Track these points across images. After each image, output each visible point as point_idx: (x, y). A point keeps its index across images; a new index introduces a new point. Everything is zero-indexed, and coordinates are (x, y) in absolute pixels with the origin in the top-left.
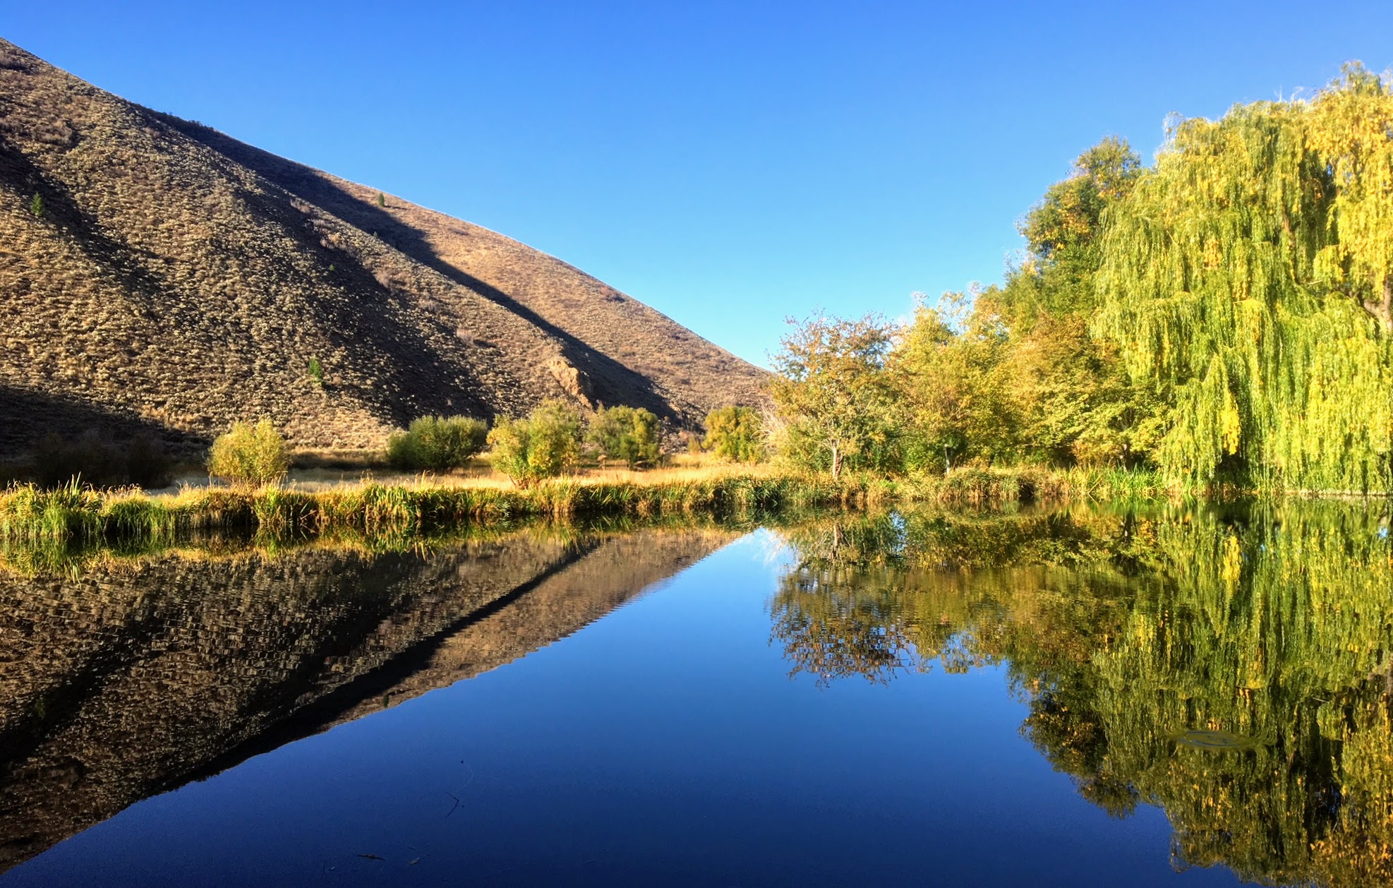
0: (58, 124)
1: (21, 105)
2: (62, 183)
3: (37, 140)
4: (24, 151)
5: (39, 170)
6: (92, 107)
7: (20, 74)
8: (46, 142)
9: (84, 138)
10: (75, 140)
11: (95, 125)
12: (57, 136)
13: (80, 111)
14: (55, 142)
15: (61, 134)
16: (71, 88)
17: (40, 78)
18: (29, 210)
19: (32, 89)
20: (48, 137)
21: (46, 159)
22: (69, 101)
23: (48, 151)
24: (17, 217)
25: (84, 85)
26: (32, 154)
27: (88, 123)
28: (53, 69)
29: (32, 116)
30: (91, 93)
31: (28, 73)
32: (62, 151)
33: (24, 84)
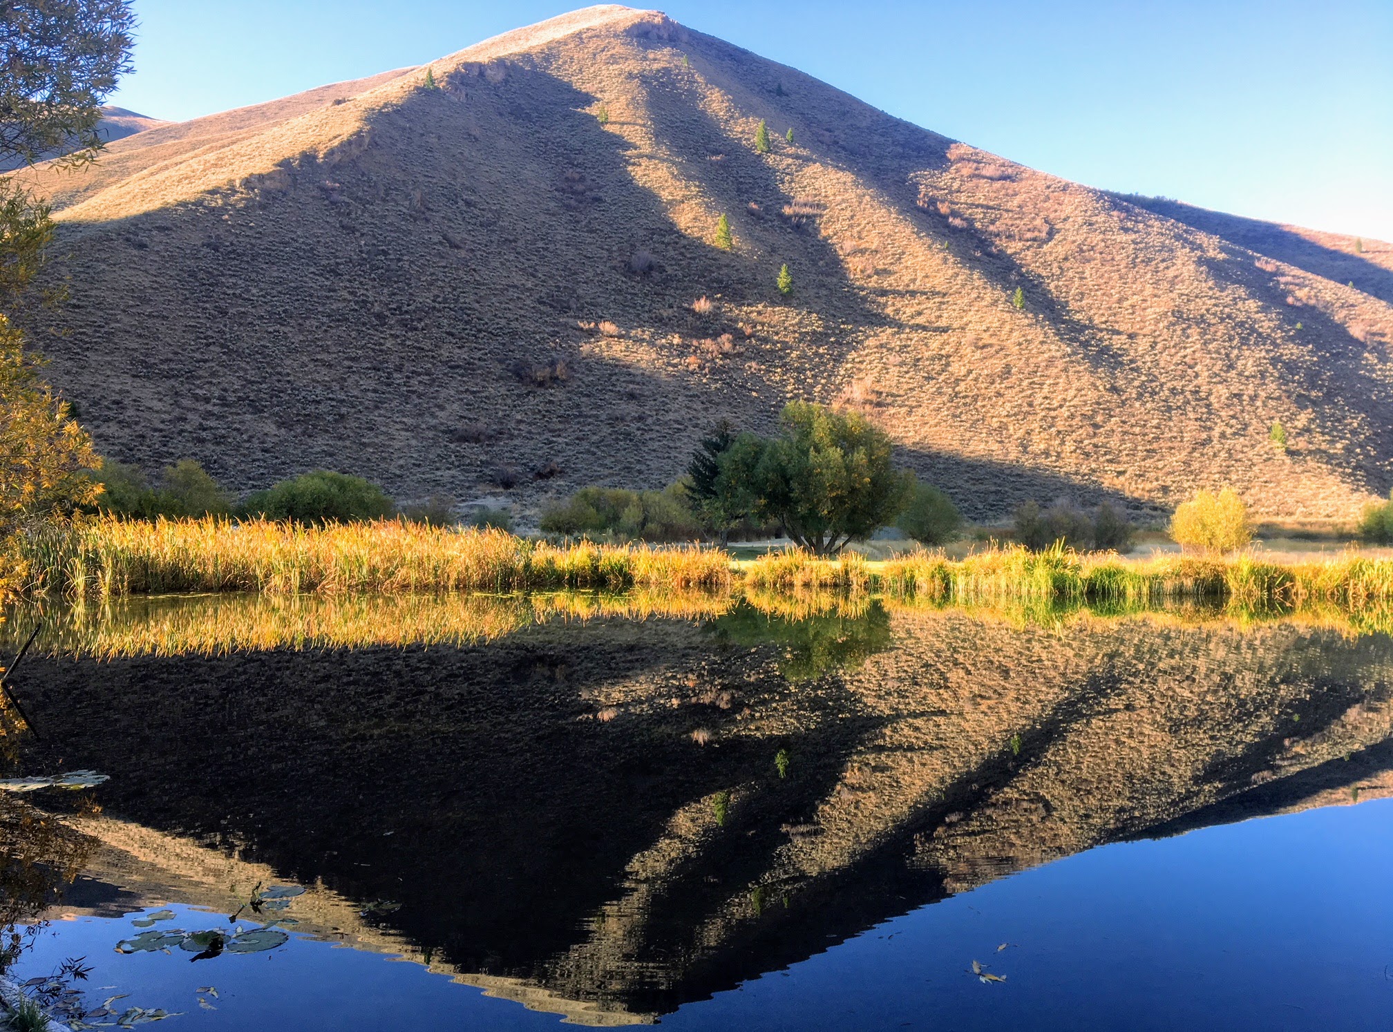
0: (1038, 222)
1: (1007, 211)
2: (1040, 276)
3: (1020, 240)
4: (1009, 252)
5: (1021, 266)
6: (1066, 201)
7: (1007, 183)
8: (1028, 241)
9: (1058, 231)
10: (1051, 234)
11: (1069, 217)
12: (1036, 234)
13: (1056, 206)
14: (1034, 240)
15: (1039, 231)
16: (1048, 187)
17: (1024, 182)
18: (1012, 303)
19: (1016, 195)
20: (1029, 235)
21: (1026, 255)
22: (1047, 198)
23: (1028, 249)
24: (1002, 311)
25: (1059, 182)
26: (1015, 253)
27: (1062, 217)
28: (1034, 173)
29: (1016, 219)
30: (1065, 188)
31: (1013, 181)
32: (1040, 247)
33: (1010, 192)
